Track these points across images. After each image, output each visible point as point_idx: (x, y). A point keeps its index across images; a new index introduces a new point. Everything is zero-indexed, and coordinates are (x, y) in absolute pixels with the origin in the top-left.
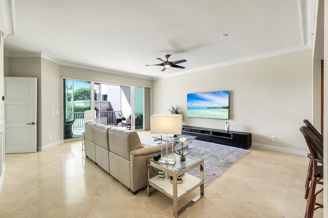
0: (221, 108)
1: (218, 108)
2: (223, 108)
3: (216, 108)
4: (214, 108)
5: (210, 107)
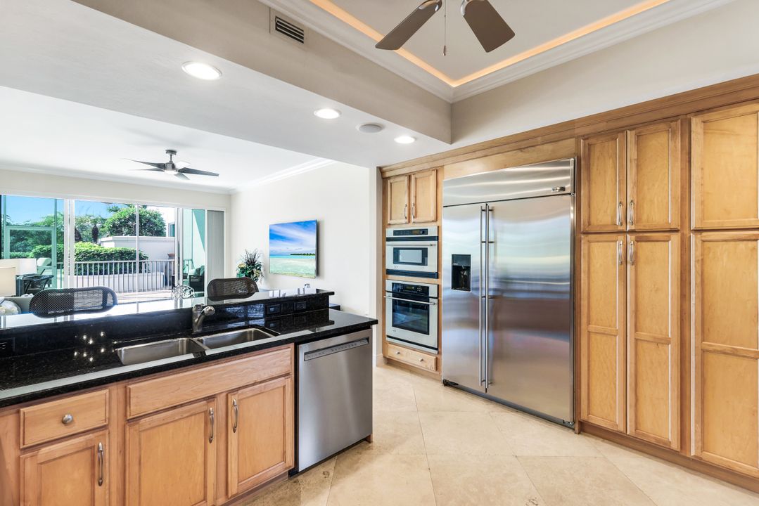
1: (311, 254)
3: (308, 254)
4: (304, 254)
5: (298, 252)
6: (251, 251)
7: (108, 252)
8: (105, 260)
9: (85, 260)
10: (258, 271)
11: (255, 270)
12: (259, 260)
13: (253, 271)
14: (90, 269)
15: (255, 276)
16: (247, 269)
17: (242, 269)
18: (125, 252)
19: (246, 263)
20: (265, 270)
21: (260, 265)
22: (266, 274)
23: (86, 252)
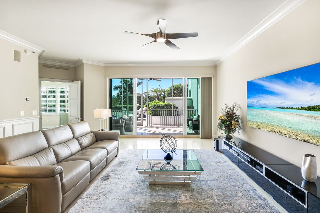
0: (298, 109)
2: (302, 108)
3: (290, 108)
4: (287, 108)
6: (230, 105)
7: (162, 105)
8: (161, 109)
9: (155, 109)
10: (236, 123)
11: (233, 122)
12: (238, 113)
13: (231, 123)
14: (156, 113)
15: (233, 127)
16: (226, 120)
17: (222, 120)
18: (169, 105)
19: (226, 115)
20: (242, 122)
21: (238, 118)
22: (243, 126)
23: (155, 105)
